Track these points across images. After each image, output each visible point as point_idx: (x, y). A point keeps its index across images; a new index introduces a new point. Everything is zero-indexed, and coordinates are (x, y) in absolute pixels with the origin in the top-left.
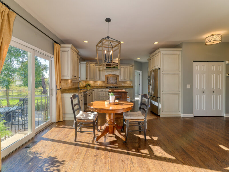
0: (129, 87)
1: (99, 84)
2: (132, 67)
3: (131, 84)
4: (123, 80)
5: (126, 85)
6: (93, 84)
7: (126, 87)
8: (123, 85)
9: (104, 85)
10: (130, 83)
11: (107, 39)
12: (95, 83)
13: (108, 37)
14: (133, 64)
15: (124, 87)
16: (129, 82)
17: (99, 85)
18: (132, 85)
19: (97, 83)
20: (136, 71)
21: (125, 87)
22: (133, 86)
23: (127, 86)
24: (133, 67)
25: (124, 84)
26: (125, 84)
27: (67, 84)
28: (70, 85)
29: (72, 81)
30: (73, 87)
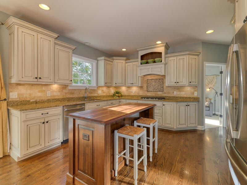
0: (189, 98)
1: (134, 91)
2: (196, 57)
3: (193, 93)
4: (173, 84)
5: (183, 94)
6: (126, 92)
7: (183, 98)
8: (176, 93)
9: (141, 93)
10: (192, 90)
12: (129, 90)
14: (200, 49)
15: (177, 97)
16: (188, 89)
17: (134, 93)
18: (196, 94)
19: (131, 90)
20: (207, 64)
21: (181, 98)
22: (200, 96)
23: (185, 96)
24: (201, 56)
25: (179, 93)
26: (180, 91)
27: (43, 91)
28: (55, 94)
29: (66, 88)
30: (71, 96)
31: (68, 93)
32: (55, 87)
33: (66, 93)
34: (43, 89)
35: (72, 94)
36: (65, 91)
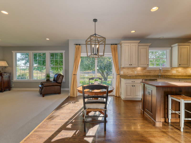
11: (94, 36)
13: (95, 34)
27: (133, 71)
28: (139, 72)
29: (145, 69)
30: (149, 74)
31: (146, 72)
32: (139, 69)
33: (145, 72)
34: (133, 70)
35: (149, 73)
36: (144, 71)
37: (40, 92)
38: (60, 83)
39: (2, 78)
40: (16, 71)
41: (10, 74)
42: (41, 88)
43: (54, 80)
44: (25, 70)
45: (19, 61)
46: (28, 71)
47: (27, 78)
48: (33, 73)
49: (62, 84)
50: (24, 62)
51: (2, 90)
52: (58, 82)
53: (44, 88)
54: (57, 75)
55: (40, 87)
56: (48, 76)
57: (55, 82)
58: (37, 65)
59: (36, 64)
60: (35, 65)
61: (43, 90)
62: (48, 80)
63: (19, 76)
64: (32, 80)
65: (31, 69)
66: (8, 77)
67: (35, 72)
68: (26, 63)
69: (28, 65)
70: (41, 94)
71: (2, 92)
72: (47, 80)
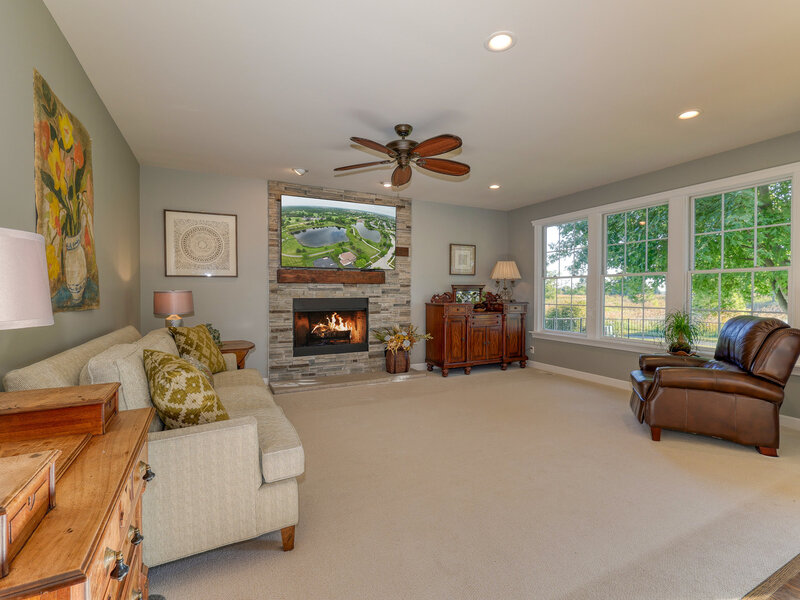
37: (637, 405)
38: (778, 383)
39: (503, 320)
40: (544, 297)
41: (525, 305)
42: (646, 386)
43: (723, 354)
44: (572, 292)
45: (554, 258)
46: (583, 298)
47: (578, 324)
48: (602, 308)
49: (789, 387)
50: (569, 261)
51: (502, 363)
52: (757, 371)
53: (661, 391)
54: (748, 327)
55: (640, 384)
56: (680, 328)
57: (733, 369)
58: (620, 270)
59: (614, 264)
60: (611, 271)
61: (653, 402)
62: (680, 350)
63: (554, 314)
64: (598, 338)
65: (595, 289)
66: (520, 317)
67: (609, 300)
68: (577, 266)
69: (586, 274)
70: (642, 417)
71: (503, 369)
72: (674, 349)
